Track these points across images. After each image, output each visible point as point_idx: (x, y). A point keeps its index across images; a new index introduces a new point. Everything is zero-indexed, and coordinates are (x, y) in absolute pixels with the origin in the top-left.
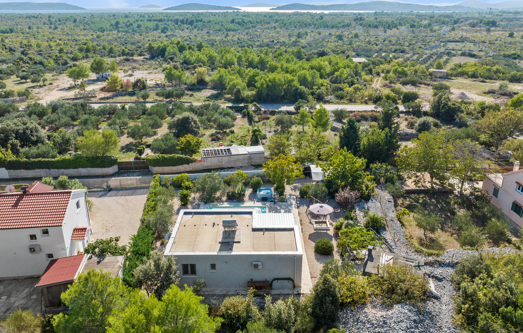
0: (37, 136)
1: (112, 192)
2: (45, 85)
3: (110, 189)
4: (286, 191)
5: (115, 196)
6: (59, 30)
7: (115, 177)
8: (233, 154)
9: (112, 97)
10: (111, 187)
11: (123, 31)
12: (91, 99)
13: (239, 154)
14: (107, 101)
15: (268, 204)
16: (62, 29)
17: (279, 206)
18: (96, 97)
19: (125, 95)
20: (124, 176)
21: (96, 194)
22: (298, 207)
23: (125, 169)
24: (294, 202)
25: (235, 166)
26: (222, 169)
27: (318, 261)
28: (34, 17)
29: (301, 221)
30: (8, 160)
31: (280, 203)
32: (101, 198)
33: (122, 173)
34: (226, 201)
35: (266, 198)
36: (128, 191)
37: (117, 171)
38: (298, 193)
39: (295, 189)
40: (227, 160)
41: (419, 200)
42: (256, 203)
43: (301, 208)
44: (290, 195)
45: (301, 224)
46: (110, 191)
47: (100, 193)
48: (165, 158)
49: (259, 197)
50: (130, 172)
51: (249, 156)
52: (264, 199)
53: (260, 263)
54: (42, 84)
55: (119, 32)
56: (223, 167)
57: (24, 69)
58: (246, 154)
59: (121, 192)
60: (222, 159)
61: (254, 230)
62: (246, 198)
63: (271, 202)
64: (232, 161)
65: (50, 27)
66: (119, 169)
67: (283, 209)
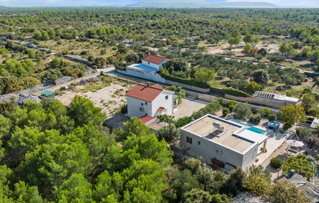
0: (183, 67)
2: (216, 46)
3: (198, 99)
4: (291, 128)
5: (197, 102)
6: (252, 17)
7: (206, 94)
8: (274, 98)
9: (243, 57)
10: (199, 98)
11: (289, 20)
12: (232, 56)
13: (278, 99)
14: (239, 58)
15: (270, 131)
16: (254, 17)
17: (276, 134)
18: (235, 55)
19: (251, 56)
20: (210, 95)
21: (190, 99)
22: (288, 139)
23: (212, 92)
24: (288, 135)
25: (274, 106)
26: (264, 105)
28: (243, 10)
29: (281, 146)
30: (167, 75)
31: (278, 133)
32: (191, 101)
34: (247, 122)
36: (205, 102)
37: (209, 92)
43: (290, 140)
44: (291, 131)
45: (279, 148)
48: (232, 91)
50: (215, 94)
51: (285, 102)
52: (271, 128)
53: (220, 150)
54: (215, 45)
55: (286, 20)
56: (266, 104)
57: (214, 37)
58: (283, 101)
59: (201, 101)
61: (233, 135)
63: (273, 130)
64: (272, 103)
65: (248, 16)
66: (210, 91)
67: (277, 136)
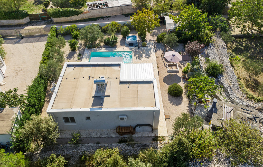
1: (24, 40)
4: (147, 36)
5: (25, 43)
7: (27, 26)
8: (109, 6)
10: (23, 35)
13: (113, 6)
15: (134, 49)
17: (142, 50)
20: (34, 25)
21: (12, 41)
22: (156, 52)
23: (34, 20)
24: (152, 47)
25: (111, 15)
26: (102, 18)
27: (171, 102)
31: (142, 48)
32: (15, 45)
33: (33, 23)
34: (104, 47)
35: (133, 43)
36: (35, 38)
37: (29, 21)
38: (155, 38)
39: (153, 35)
40: (105, 11)
41: (243, 43)
42: (125, 48)
43: (158, 51)
44: (150, 41)
46: (22, 38)
47: (16, 40)
49: (127, 43)
50: (38, 22)
51: (121, 8)
52: (131, 45)
58: (119, 7)
59: (30, 39)
60: (101, 11)
62: (118, 44)
63: (136, 47)
64: (109, 12)
67: (144, 53)
